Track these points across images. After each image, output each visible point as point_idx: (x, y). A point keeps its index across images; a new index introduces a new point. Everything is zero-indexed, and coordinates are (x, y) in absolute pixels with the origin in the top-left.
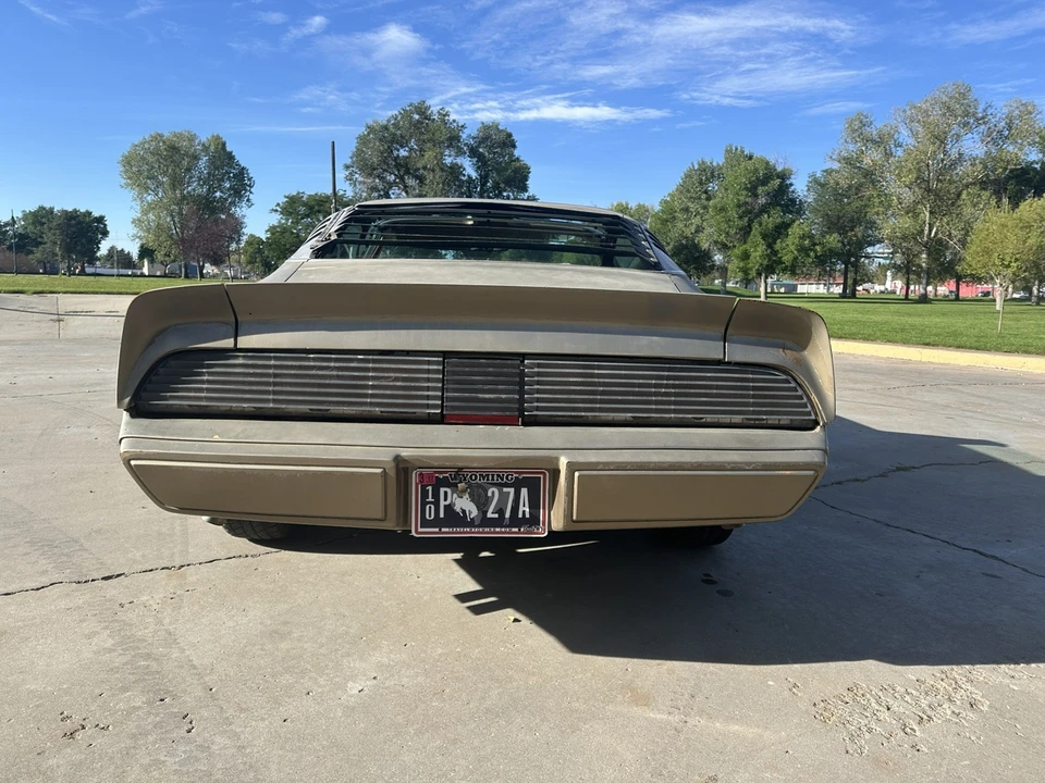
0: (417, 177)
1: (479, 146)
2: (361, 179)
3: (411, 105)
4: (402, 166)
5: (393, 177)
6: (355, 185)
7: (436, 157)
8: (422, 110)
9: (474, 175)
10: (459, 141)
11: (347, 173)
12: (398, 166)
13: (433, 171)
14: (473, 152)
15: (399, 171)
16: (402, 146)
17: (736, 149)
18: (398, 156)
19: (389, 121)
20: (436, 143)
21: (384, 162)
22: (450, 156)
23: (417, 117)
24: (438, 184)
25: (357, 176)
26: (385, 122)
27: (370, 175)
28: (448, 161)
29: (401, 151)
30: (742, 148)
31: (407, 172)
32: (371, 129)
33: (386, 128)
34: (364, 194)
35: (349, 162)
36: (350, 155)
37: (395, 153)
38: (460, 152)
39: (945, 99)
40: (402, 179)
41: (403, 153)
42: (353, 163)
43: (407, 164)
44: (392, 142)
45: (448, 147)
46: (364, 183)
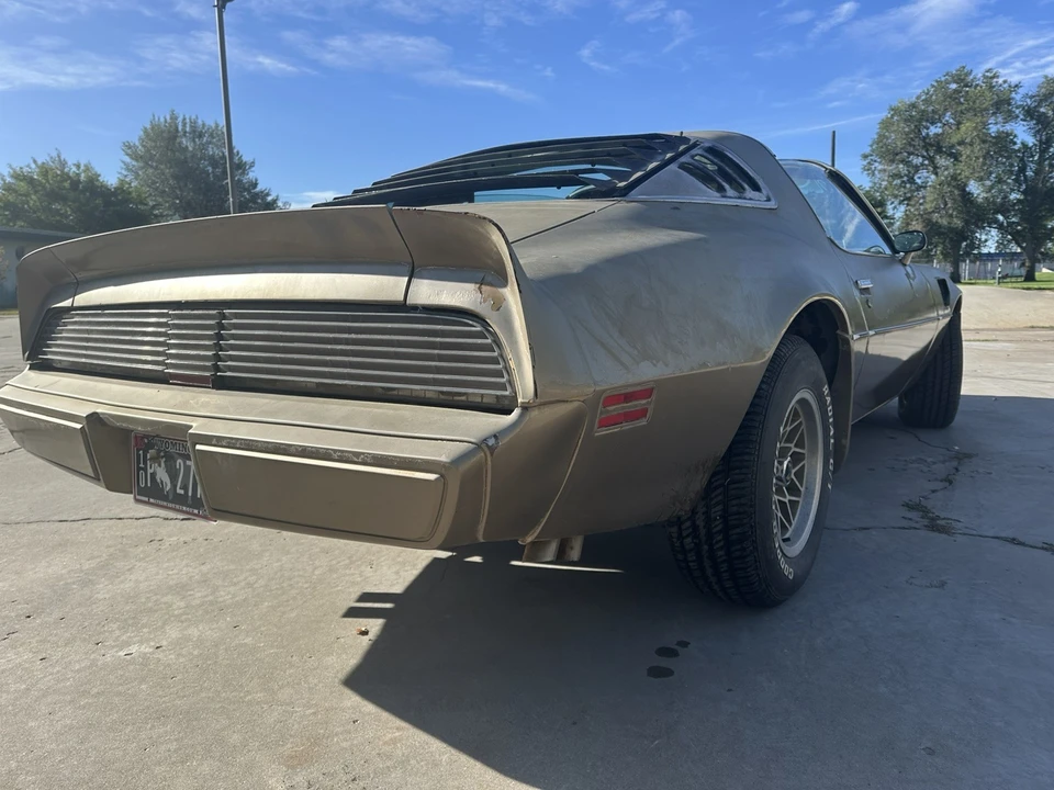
0: (951, 155)
1: (1039, 105)
2: (880, 167)
3: (947, 74)
4: (932, 145)
5: (920, 159)
6: (873, 175)
7: (975, 128)
8: (961, 78)
9: (1031, 141)
10: (1009, 104)
11: (865, 163)
12: (927, 146)
13: (971, 144)
14: (1030, 113)
15: (927, 151)
16: (933, 123)
18: (927, 134)
19: (918, 98)
20: (976, 112)
21: (910, 145)
22: (996, 123)
23: (954, 86)
24: (977, 158)
25: (877, 164)
26: (914, 99)
27: (892, 161)
28: (993, 129)
29: (932, 128)
31: (939, 150)
32: (895, 111)
33: (913, 106)
34: (884, 183)
35: (868, 150)
36: (870, 143)
37: (924, 132)
38: (1010, 117)
40: (932, 160)
41: (934, 130)
42: (873, 151)
43: (938, 143)
44: (920, 120)
45: (994, 114)
46: (885, 170)
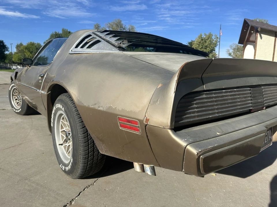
17: (65, 30)
30: (67, 29)
39: (116, 22)
